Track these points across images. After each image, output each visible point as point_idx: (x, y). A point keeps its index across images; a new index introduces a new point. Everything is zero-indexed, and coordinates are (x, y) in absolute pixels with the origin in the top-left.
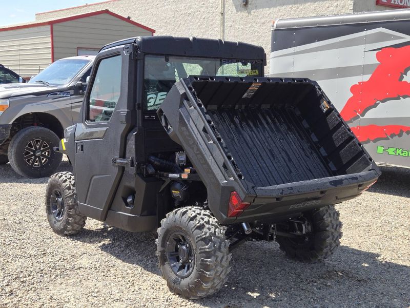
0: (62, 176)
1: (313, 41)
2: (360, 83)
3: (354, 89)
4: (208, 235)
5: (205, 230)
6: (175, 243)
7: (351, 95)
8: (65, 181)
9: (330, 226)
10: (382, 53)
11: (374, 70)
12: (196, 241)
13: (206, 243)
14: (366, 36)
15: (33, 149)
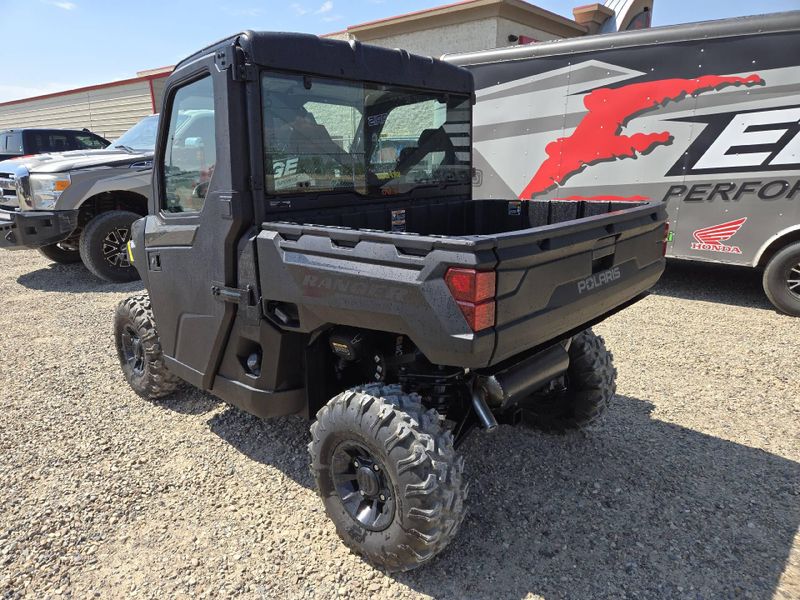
0: (135, 303)
1: (493, 83)
2: (559, 140)
3: (550, 148)
4: (422, 459)
5: (415, 446)
6: (348, 457)
7: (547, 157)
8: (142, 312)
9: (604, 381)
10: (591, 97)
11: (579, 121)
12: (398, 471)
13: (420, 476)
14: (570, 73)
15: (117, 242)
